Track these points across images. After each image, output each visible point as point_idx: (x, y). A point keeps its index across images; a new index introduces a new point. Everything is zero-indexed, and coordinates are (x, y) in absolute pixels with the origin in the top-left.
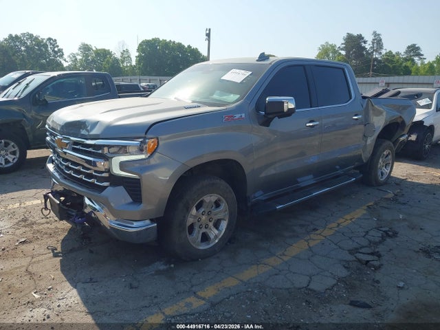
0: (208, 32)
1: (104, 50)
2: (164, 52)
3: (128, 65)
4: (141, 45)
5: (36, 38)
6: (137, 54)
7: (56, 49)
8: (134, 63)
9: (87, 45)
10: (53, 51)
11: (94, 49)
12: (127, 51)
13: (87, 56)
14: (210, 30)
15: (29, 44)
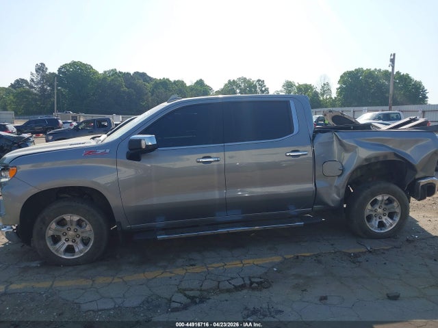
0: (392, 57)
1: (306, 85)
2: (367, 82)
3: (328, 97)
4: (342, 77)
5: (249, 81)
6: (338, 86)
7: (263, 89)
8: (334, 95)
9: (290, 82)
10: (261, 90)
11: (297, 85)
12: (328, 84)
13: (290, 92)
14: (394, 55)
15: (242, 87)
